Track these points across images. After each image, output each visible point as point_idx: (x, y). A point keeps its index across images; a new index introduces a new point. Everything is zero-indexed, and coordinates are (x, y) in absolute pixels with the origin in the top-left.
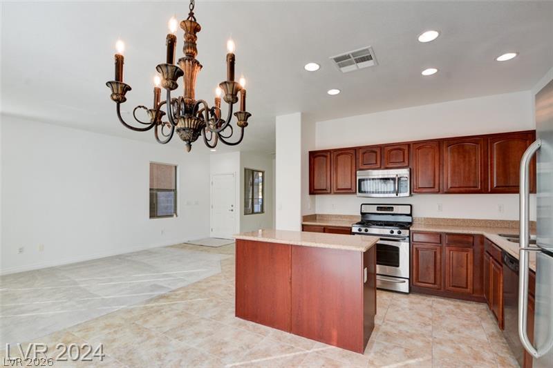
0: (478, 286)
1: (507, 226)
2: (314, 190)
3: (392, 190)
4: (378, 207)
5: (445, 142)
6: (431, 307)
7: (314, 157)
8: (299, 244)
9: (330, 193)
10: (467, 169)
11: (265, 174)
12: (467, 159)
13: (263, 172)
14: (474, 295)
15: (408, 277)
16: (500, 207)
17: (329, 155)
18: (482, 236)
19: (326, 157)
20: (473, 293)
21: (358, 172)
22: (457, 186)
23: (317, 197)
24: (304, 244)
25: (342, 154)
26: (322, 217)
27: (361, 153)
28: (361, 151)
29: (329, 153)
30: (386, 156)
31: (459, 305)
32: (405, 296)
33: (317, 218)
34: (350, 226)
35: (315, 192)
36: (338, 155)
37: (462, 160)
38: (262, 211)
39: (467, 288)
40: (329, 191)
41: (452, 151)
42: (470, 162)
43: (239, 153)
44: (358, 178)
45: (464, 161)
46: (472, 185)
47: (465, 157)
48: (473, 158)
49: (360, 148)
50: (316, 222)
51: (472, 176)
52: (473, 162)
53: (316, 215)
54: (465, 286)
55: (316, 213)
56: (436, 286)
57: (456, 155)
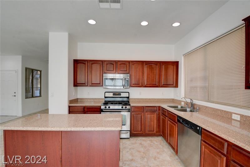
0: (158, 130)
1: (165, 101)
2: (77, 84)
3: (121, 85)
4: (113, 94)
5: (144, 63)
6: (141, 144)
7: (78, 63)
8: (69, 129)
9: (87, 86)
10: (153, 76)
11: (42, 72)
12: (153, 71)
13: (40, 71)
14: (157, 134)
15: (129, 130)
16: (162, 93)
17: (87, 63)
18: (159, 107)
19: (85, 64)
20: (156, 133)
21: (104, 74)
22: (149, 84)
23: (79, 88)
24: (73, 129)
25: (94, 63)
26: (82, 100)
27: (105, 64)
28: (105, 63)
29: (86, 62)
30: (118, 67)
31: (151, 140)
32: (128, 140)
33: (79, 101)
34: (100, 105)
35: (78, 85)
36: (92, 64)
37: (151, 72)
38: (40, 96)
39: (154, 131)
40: (87, 85)
41: (147, 68)
42: (154, 73)
43: (21, 57)
44: (104, 78)
45: (152, 72)
46: (154, 83)
47: (152, 70)
48: (155, 71)
49: (105, 61)
50: (78, 104)
51: (155, 79)
52: (155, 73)
53: (78, 99)
54: (153, 130)
55: (78, 97)
56: (142, 132)
57: (149, 69)
